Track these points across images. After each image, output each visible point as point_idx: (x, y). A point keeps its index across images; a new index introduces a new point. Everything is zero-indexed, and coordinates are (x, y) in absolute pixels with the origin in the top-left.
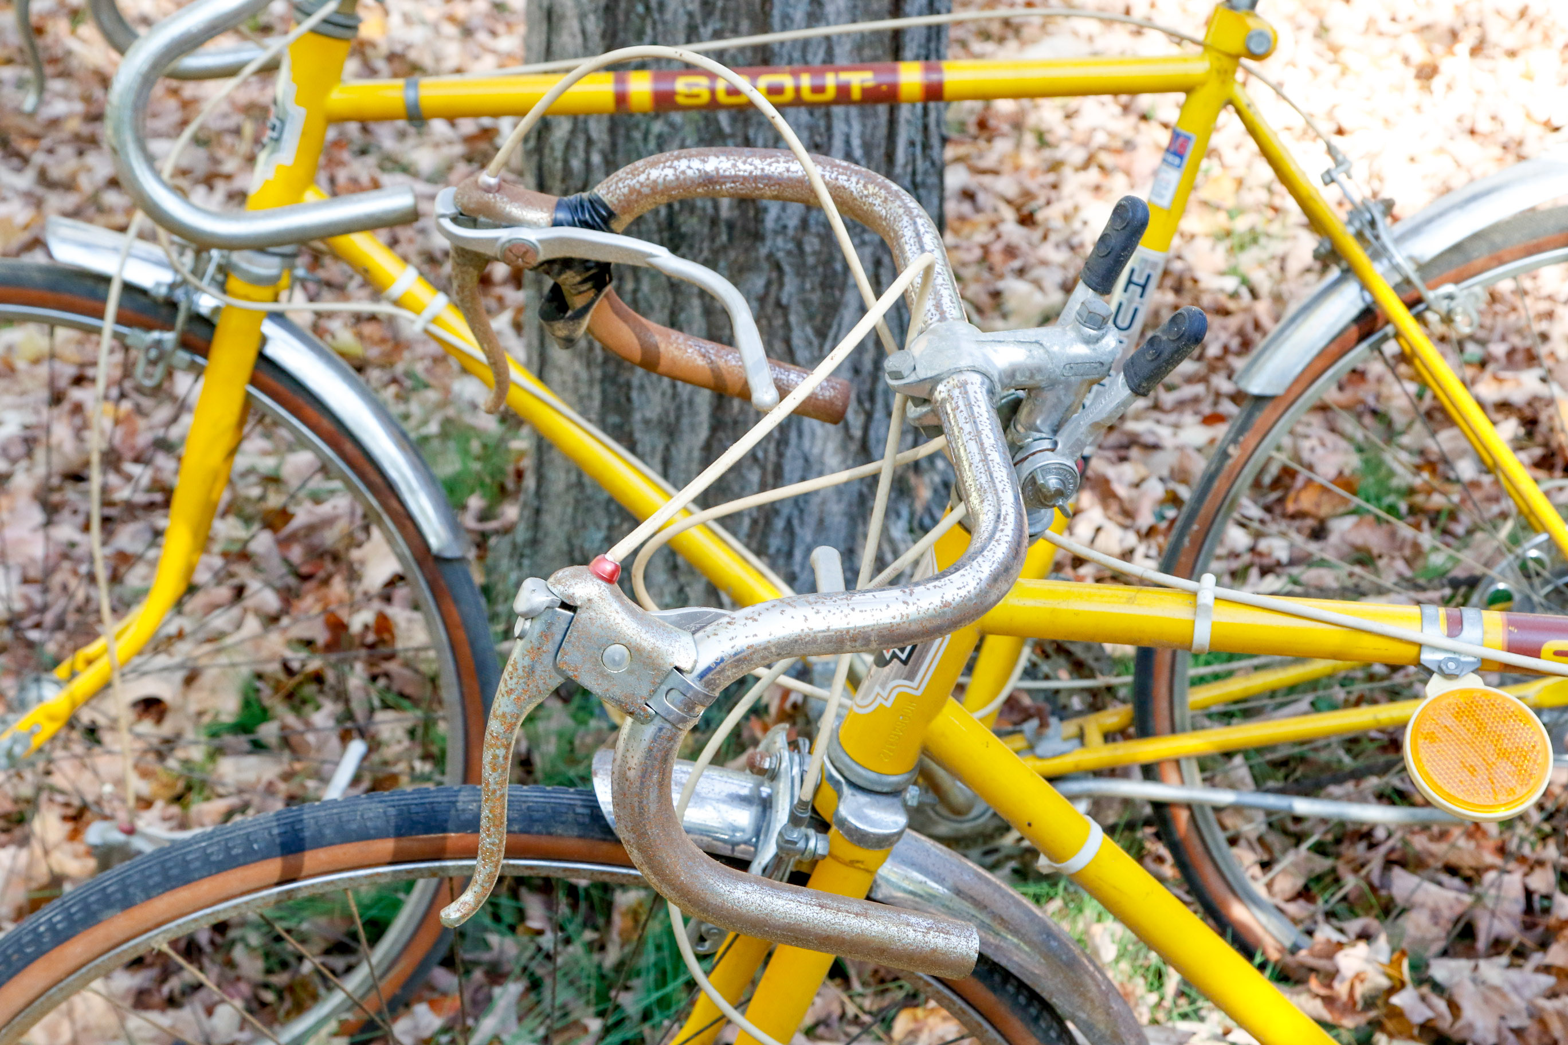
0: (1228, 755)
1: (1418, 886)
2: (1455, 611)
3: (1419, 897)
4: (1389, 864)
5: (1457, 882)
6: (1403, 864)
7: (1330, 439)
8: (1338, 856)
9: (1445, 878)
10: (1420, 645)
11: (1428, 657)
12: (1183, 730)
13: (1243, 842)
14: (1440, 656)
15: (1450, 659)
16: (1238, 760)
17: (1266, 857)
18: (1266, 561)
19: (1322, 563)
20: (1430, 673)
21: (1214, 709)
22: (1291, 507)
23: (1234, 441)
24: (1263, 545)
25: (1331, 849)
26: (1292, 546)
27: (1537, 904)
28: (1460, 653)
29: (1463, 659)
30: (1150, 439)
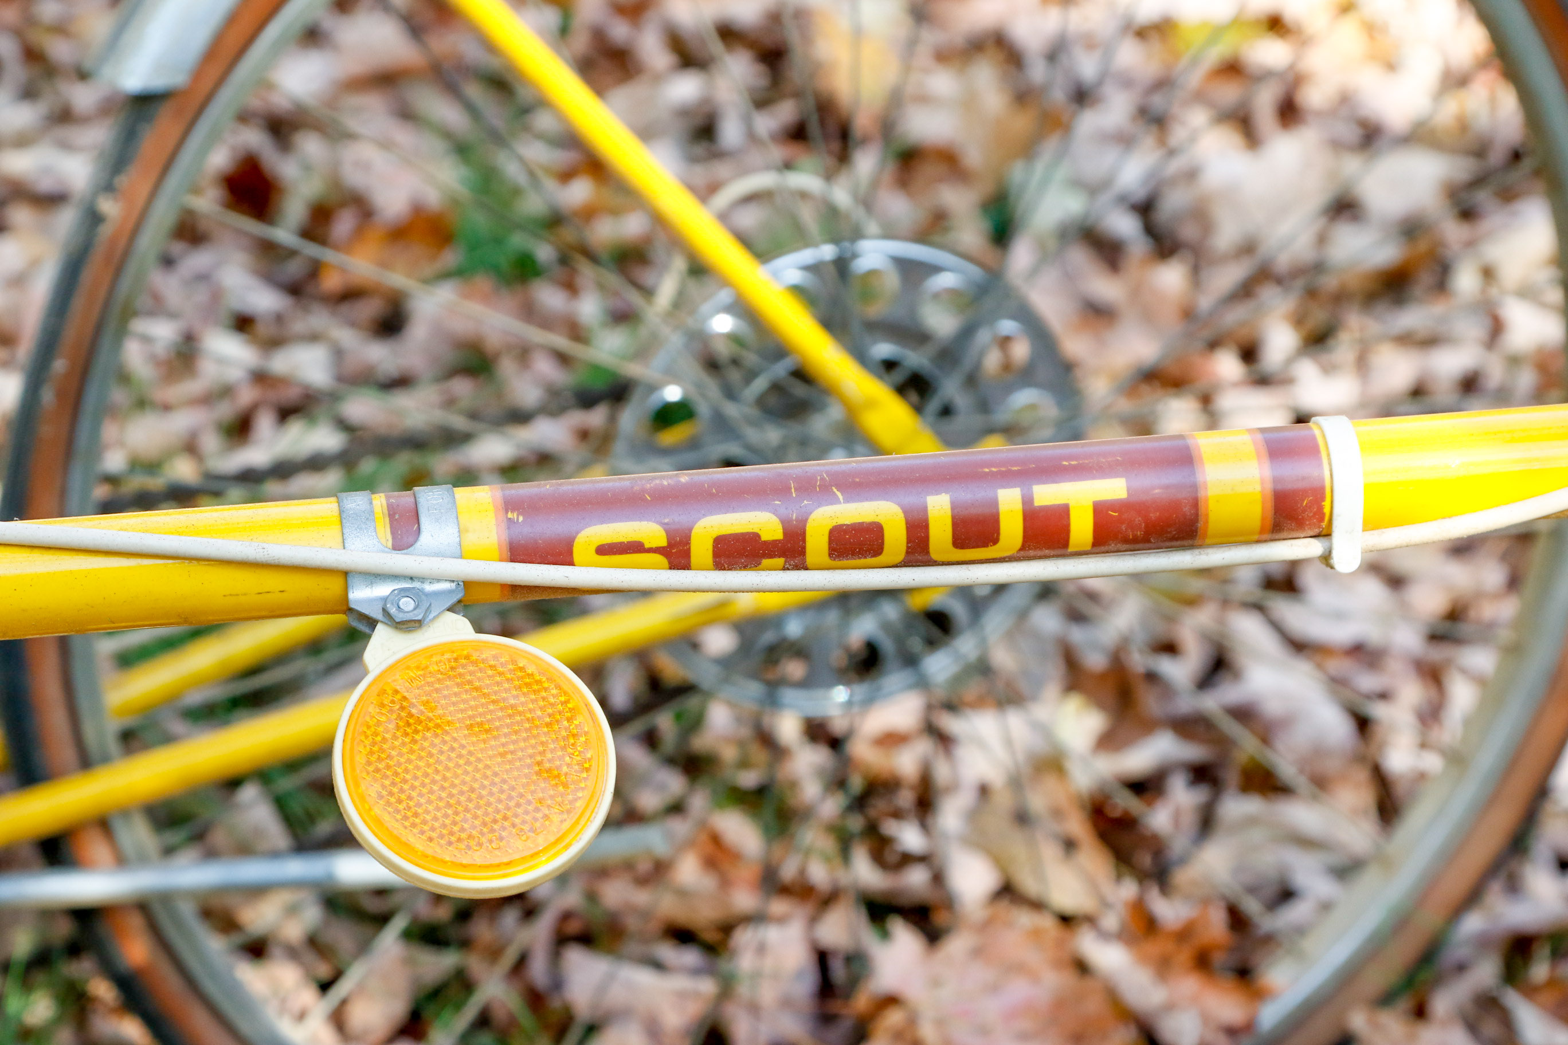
0: (232, 784)
1: (610, 978)
2: (405, 498)
3: (616, 996)
4: (562, 940)
5: (690, 957)
6: (587, 939)
7: (404, 136)
8: (465, 944)
9: (668, 952)
10: (346, 574)
11: (361, 595)
12: (106, 759)
13: (276, 951)
14: (383, 590)
15: (404, 592)
16: (249, 793)
17: (324, 970)
18: (291, 395)
19: (400, 382)
20: (372, 623)
21: (196, 698)
22: (331, 282)
23: (108, 187)
24: (283, 362)
25: (453, 932)
26: (338, 353)
27: (839, 972)
28: (422, 579)
29: (429, 588)
30: (45, 185)
